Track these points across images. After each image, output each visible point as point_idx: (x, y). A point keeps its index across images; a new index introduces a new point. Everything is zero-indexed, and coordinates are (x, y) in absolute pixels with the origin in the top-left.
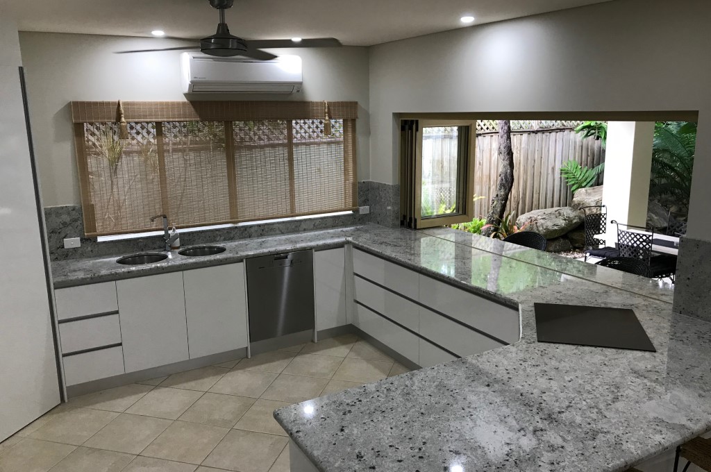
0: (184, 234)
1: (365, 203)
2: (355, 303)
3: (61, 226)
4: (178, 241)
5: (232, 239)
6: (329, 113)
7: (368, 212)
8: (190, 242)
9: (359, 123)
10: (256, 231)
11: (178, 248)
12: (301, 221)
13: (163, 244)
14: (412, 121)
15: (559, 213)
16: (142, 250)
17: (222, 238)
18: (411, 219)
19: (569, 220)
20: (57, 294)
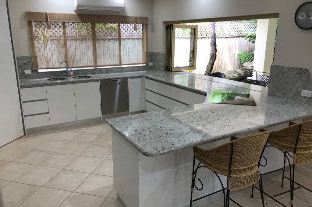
0: (75, 70)
1: (151, 61)
2: (146, 101)
3: (23, 65)
4: (72, 73)
5: (94, 74)
6: (136, 21)
7: (152, 65)
8: (77, 74)
9: (149, 26)
10: (105, 71)
11: (72, 76)
12: (124, 67)
13: (65, 74)
14: (171, 25)
15: (236, 71)
16: (57, 76)
17: (91, 73)
18: (170, 67)
19: (239, 74)
20: (22, 90)
